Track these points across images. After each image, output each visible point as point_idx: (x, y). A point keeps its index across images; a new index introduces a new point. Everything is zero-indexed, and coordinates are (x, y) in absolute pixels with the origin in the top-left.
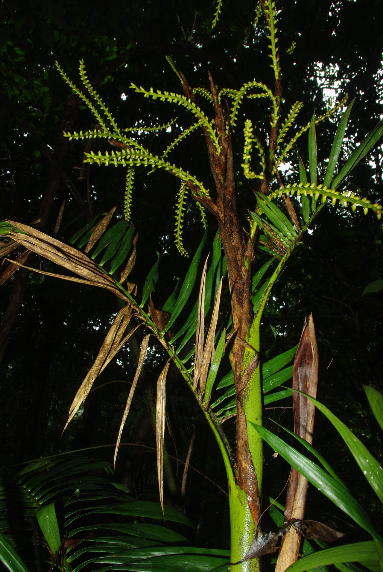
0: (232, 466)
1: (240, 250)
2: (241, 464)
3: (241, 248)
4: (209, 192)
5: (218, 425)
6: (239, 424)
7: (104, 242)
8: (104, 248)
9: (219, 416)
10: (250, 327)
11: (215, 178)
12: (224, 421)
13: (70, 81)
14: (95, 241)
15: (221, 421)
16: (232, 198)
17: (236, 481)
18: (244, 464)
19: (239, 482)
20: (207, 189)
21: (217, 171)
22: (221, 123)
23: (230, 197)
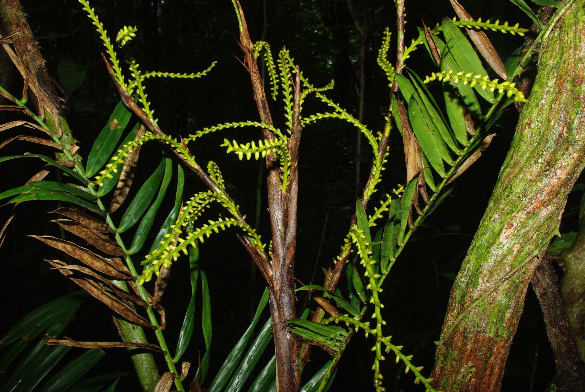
11: (274, 226)
20: (263, 244)
21: (277, 215)
22: (295, 148)
23: (290, 264)
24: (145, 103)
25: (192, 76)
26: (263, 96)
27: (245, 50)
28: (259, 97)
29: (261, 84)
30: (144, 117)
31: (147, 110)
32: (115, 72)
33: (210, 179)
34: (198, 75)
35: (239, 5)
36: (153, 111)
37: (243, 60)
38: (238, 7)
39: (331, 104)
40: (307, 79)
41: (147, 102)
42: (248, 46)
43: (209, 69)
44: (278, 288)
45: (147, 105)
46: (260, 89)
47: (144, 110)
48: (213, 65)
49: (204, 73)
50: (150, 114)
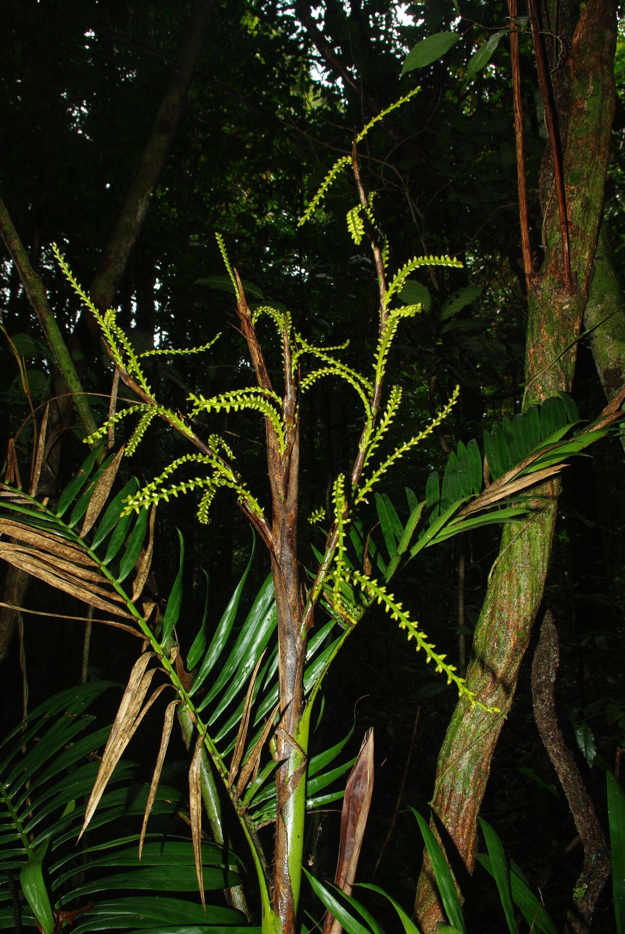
0: (268, 888)
1: (297, 611)
2: (278, 888)
3: (298, 608)
4: (264, 512)
5: (253, 832)
6: (278, 841)
7: (108, 521)
8: (108, 532)
9: (254, 821)
10: (299, 720)
11: (274, 490)
12: (260, 827)
13: (73, 276)
14: (96, 516)
15: (257, 826)
16: (293, 529)
17: (271, 905)
18: (281, 888)
19: (274, 906)
20: (261, 508)
21: (276, 478)
22: (291, 408)
23: (290, 527)
24: (141, 379)
25: (194, 350)
26: (260, 361)
27: (242, 317)
28: (256, 363)
29: (258, 349)
30: (142, 394)
31: (144, 386)
32: (114, 353)
33: (210, 449)
34: (201, 349)
35: (236, 273)
36: (150, 387)
37: (240, 328)
38: (234, 275)
39: (331, 361)
40: (306, 340)
41: (144, 378)
42: (244, 313)
43: (213, 342)
44: (278, 552)
45: (144, 381)
46: (257, 354)
47: (141, 386)
48: (218, 337)
49: (208, 346)
50: (148, 389)
